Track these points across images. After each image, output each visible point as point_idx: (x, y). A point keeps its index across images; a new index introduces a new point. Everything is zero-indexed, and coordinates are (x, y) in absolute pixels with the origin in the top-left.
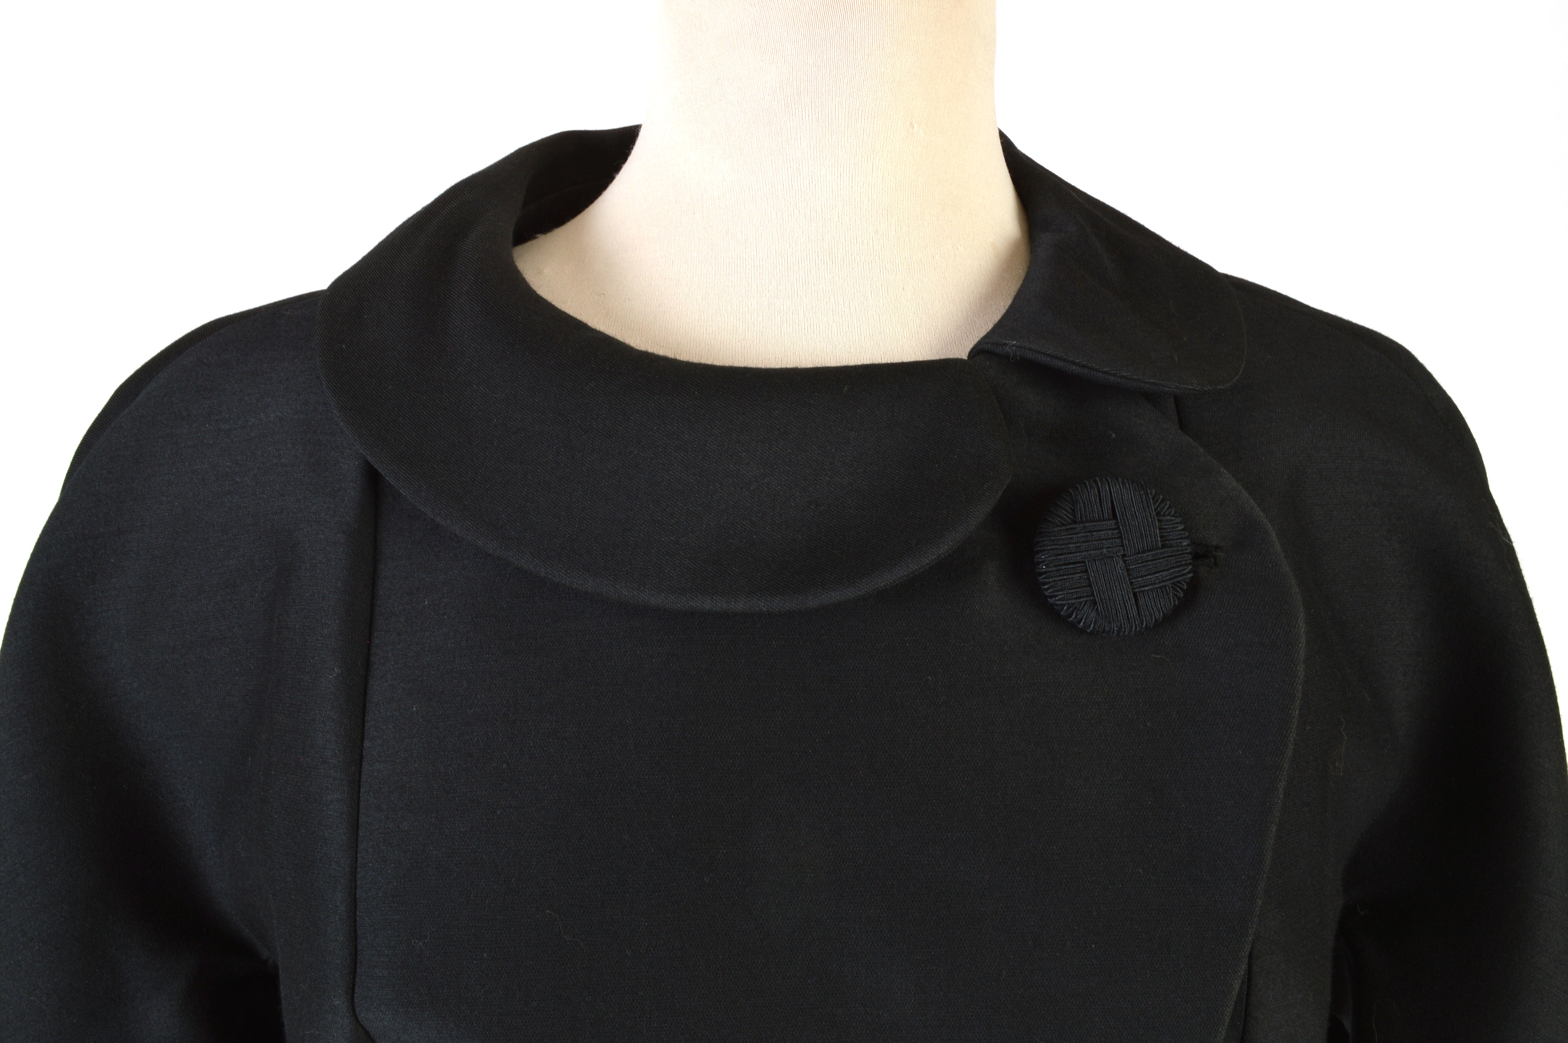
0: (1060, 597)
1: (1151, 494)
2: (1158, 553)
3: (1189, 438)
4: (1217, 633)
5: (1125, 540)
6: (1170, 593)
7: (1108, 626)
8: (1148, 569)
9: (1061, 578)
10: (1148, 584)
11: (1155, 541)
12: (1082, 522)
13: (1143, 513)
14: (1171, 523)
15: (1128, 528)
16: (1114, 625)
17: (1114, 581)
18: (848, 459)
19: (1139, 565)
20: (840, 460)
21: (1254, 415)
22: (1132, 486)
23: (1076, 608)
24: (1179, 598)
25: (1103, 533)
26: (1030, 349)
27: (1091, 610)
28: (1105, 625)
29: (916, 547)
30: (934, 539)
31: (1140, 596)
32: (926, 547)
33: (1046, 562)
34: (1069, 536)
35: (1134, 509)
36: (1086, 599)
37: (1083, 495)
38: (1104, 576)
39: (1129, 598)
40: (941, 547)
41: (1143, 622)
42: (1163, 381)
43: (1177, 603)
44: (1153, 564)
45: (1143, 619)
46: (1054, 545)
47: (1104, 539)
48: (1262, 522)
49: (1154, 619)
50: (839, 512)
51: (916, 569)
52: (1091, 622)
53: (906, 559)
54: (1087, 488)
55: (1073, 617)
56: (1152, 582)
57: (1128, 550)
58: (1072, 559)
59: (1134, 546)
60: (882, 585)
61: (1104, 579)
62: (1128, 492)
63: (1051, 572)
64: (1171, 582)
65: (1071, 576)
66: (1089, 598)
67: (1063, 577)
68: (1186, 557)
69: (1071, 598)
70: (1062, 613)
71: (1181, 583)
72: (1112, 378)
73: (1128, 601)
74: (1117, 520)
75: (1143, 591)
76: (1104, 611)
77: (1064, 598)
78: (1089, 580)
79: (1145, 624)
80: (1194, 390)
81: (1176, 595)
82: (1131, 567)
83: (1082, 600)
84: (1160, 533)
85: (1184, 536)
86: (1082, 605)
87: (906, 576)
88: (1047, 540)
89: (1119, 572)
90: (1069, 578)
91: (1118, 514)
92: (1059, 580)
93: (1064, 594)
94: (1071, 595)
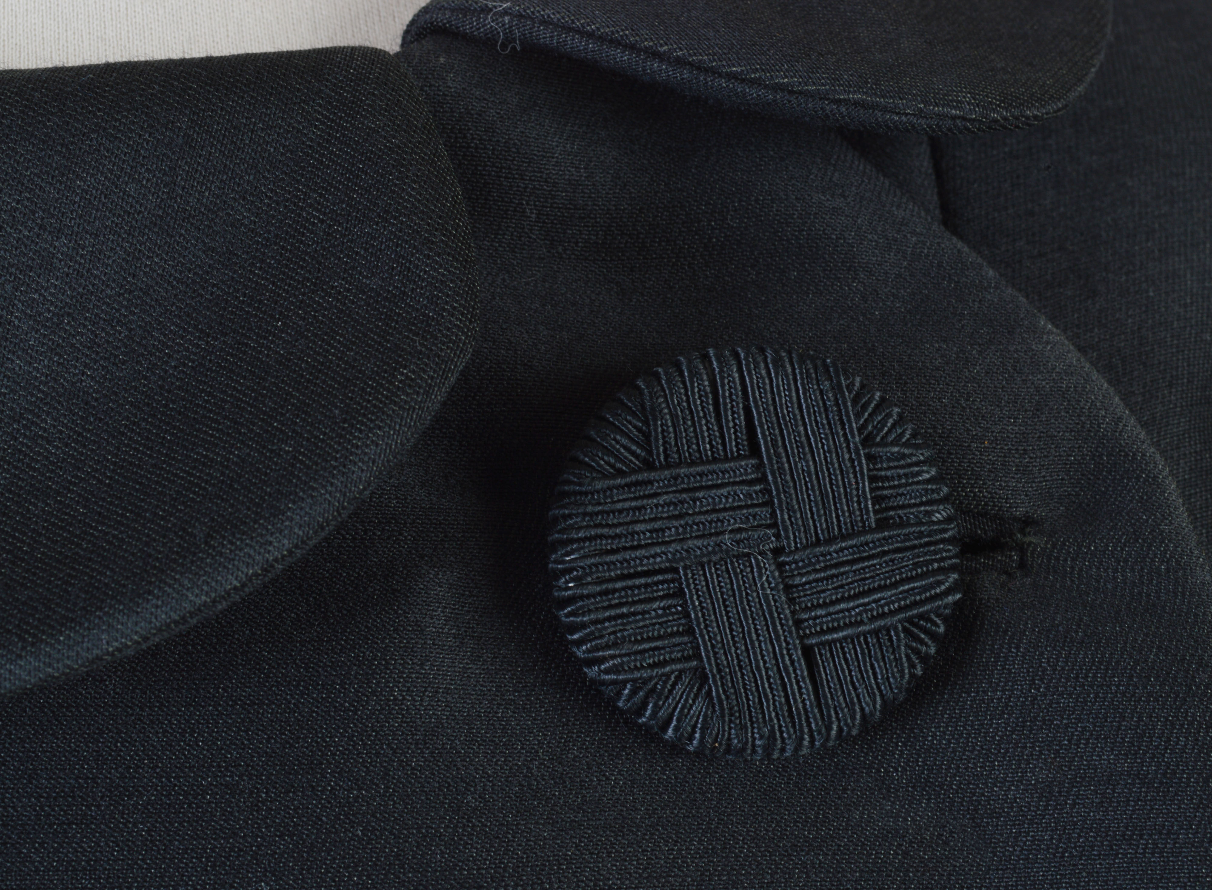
0: (611, 662)
1: (850, 388)
2: (867, 544)
3: (960, 245)
4: (1025, 747)
5: (782, 511)
6: (899, 646)
7: (737, 736)
8: (842, 586)
9: (613, 612)
10: (842, 624)
11: (860, 509)
12: (668, 466)
13: (827, 439)
14: (902, 462)
15: (788, 478)
16: (753, 733)
17: (754, 619)
18: (49, 311)
19: (818, 576)
20: (26, 314)
21: (1130, 184)
22: (801, 369)
23: (653, 690)
24: (924, 659)
25: (724, 491)
26: (545, 22)
27: (692, 695)
28: (730, 734)
29: (206, 543)
30: (255, 522)
31: (821, 655)
32: (232, 543)
33: (575, 573)
34: (634, 504)
35: (806, 429)
36: (679, 666)
37: (672, 395)
38: (726, 607)
39: (792, 662)
40: (271, 543)
41: (831, 723)
42: (883, 96)
43: (919, 671)
44: (854, 571)
45: (829, 716)
46: (596, 526)
47: (725, 509)
48: (1144, 455)
49: (858, 717)
50: (20, 451)
51: (205, 604)
52: (694, 727)
53: (177, 577)
54: (682, 374)
55: (648, 713)
56: (853, 620)
57: (787, 538)
58: (641, 565)
59: (804, 525)
60: (111, 649)
61: (727, 612)
62: (789, 385)
63: (588, 596)
64: (901, 616)
65: (640, 608)
66: (687, 665)
67: (618, 611)
68: (941, 551)
69: (638, 665)
70: (620, 704)
71: (929, 620)
72: (753, 92)
73: (791, 669)
74: (760, 457)
75: (829, 643)
76: (727, 698)
77: (622, 664)
78: (687, 615)
79: (835, 727)
80: (964, 119)
81: (917, 652)
82: (797, 581)
83: (668, 669)
84: (872, 490)
85: (935, 496)
86: (670, 683)
87: (176, 623)
88: (577, 515)
89: (766, 596)
90: (634, 614)
91: (762, 442)
92: (609, 619)
93: (620, 656)
94: (638, 657)
